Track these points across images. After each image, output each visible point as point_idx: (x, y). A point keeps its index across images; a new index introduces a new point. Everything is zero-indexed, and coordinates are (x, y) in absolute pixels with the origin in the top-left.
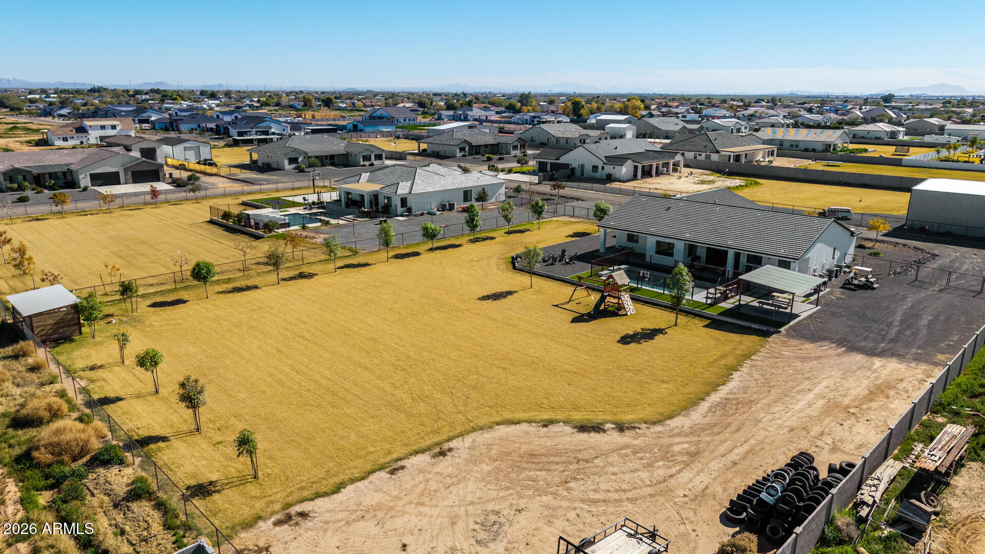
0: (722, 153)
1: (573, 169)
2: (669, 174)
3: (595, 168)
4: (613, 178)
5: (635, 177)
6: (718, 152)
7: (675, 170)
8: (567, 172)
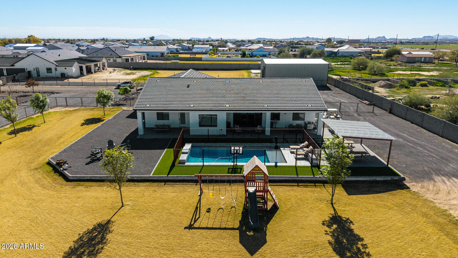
0: (123, 58)
1: (29, 72)
2: (101, 71)
3: (49, 70)
4: (66, 76)
5: (82, 74)
6: (120, 57)
7: (103, 69)
8: (26, 74)
